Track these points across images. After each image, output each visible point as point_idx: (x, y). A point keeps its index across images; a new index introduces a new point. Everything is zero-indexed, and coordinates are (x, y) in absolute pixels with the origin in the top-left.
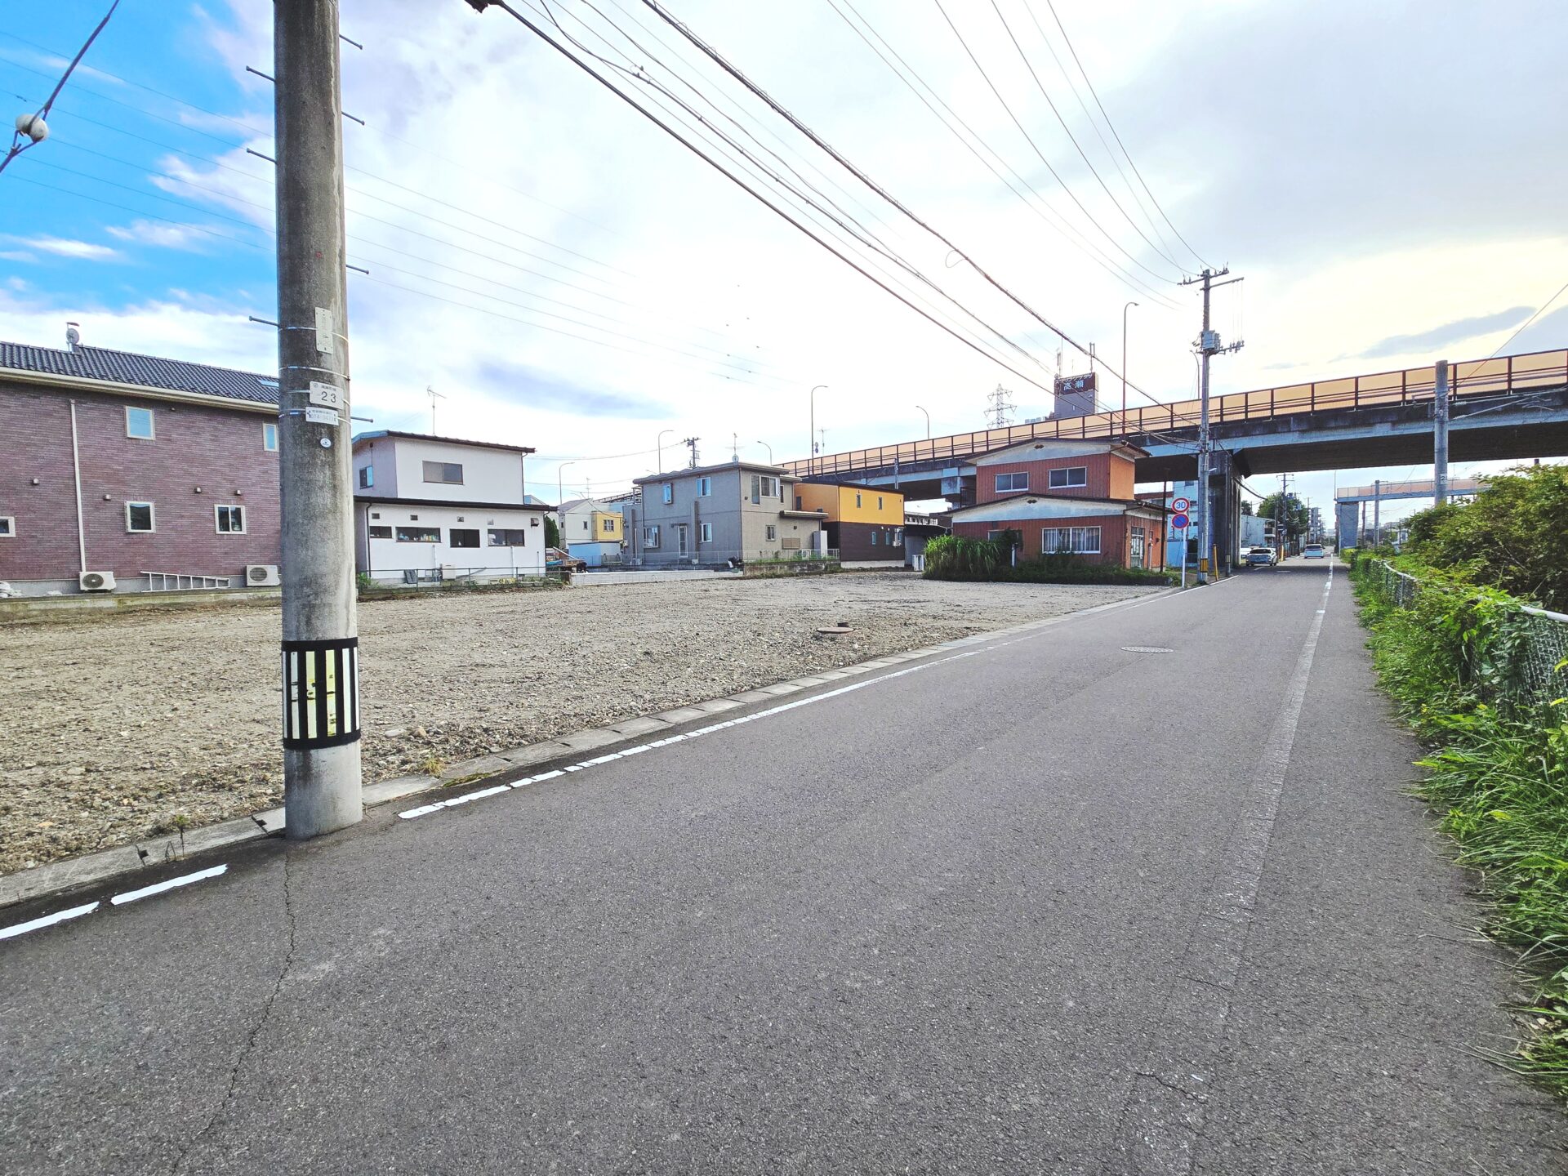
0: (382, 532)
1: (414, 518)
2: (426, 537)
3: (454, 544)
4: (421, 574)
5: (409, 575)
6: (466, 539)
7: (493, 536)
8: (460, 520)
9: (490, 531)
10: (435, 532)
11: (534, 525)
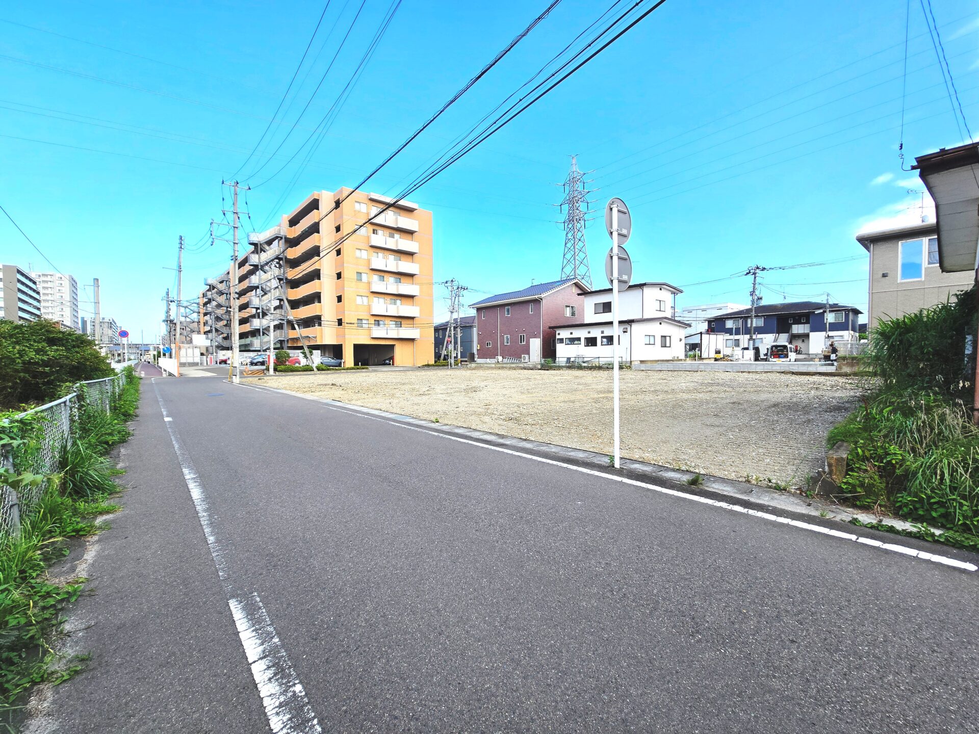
0: (561, 341)
1: (571, 333)
2: (576, 342)
3: (587, 345)
4: (572, 360)
5: (569, 359)
6: (591, 342)
7: (605, 340)
8: (589, 332)
9: (603, 337)
10: (579, 339)
11: (624, 332)
